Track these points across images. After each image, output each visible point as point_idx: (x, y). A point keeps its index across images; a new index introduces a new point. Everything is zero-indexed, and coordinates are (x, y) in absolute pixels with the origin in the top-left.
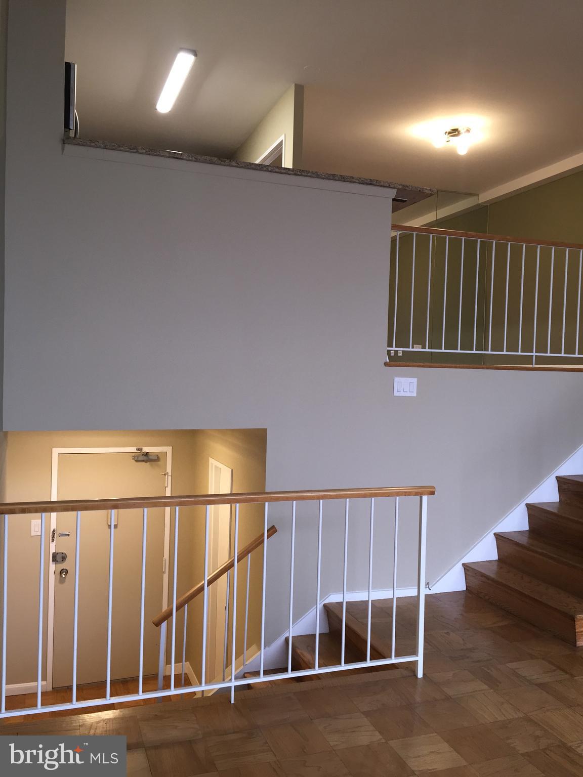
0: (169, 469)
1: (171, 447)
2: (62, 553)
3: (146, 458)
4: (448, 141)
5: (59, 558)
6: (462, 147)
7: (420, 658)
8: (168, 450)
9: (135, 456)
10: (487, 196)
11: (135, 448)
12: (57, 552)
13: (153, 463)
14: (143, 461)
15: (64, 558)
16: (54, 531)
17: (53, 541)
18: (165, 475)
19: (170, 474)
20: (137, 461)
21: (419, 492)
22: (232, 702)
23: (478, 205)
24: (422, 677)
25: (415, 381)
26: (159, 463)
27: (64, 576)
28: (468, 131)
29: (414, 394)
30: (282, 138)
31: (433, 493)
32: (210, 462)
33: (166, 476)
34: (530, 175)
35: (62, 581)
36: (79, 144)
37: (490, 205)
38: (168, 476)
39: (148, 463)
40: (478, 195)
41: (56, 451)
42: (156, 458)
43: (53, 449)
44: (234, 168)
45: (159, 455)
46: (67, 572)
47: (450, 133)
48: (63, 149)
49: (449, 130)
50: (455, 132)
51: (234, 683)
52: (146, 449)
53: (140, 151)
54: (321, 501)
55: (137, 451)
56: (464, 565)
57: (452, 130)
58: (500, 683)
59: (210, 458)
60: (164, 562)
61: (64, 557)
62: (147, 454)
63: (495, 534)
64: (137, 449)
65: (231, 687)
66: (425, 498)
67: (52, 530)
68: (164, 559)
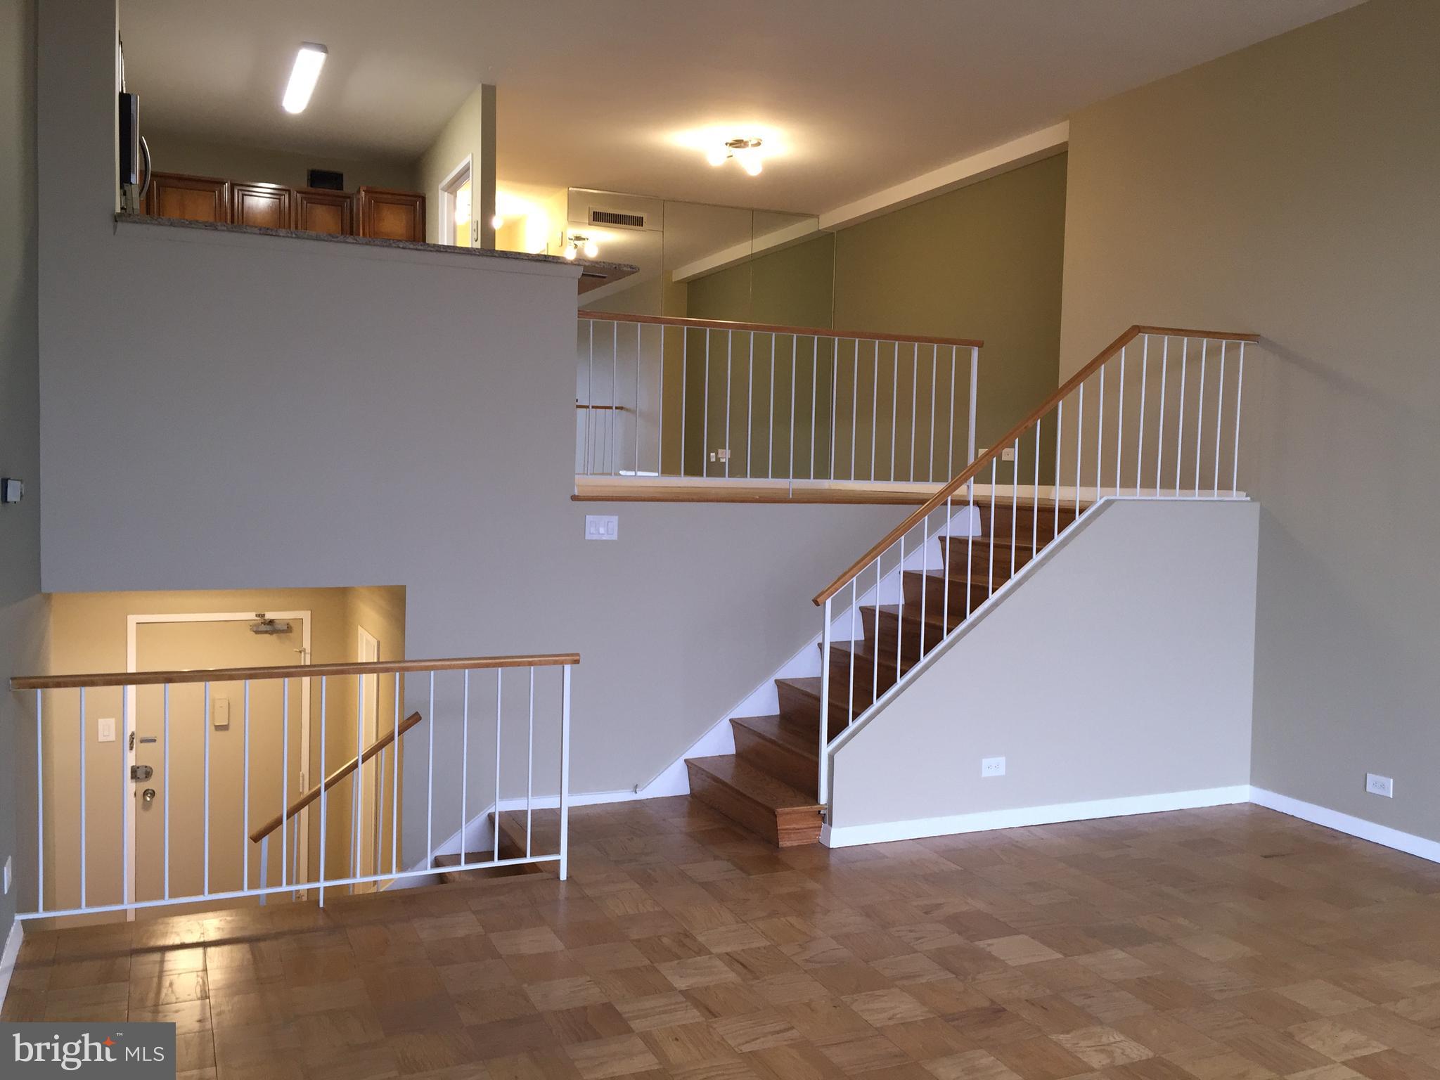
0: (307, 644)
1: (310, 612)
2: (146, 767)
3: (268, 627)
4: (729, 157)
5: (140, 774)
6: (752, 165)
7: (563, 857)
8: (305, 615)
9: (255, 625)
10: (831, 219)
11: (254, 614)
12: (139, 764)
13: (282, 635)
14: (266, 632)
15: (148, 774)
16: (133, 734)
17: (131, 748)
18: (301, 652)
19: (308, 650)
20: (257, 632)
21: (558, 660)
22: (321, 905)
23: (819, 231)
24: (565, 879)
25: (615, 520)
26: (290, 634)
27: (148, 799)
28: (759, 144)
29: (615, 537)
30: (468, 159)
31: (577, 662)
32: (359, 632)
33: (303, 653)
34: (879, 194)
35: (146, 806)
36: (135, 222)
37: (838, 232)
38: (305, 654)
39: (274, 635)
40: (818, 217)
41: (133, 620)
42: (285, 628)
43: (128, 616)
44: (351, 246)
45: (291, 624)
46: (153, 794)
47: (731, 144)
48: (115, 228)
49: (730, 141)
50: (738, 144)
51: (322, 884)
52: (270, 616)
53: (219, 228)
54: (432, 672)
55: (257, 618)
56: (686, 761)
57: (736, 141)
58: (657, 882)
59: (359, 627)
60: (301, 778)
61: (149, 772)
62: (271, 622)
63: (731, 720)
64: (256, 615)
65: (319, 888)
66: (568, 668)
67: (129, 733)
68: (301, 775)
